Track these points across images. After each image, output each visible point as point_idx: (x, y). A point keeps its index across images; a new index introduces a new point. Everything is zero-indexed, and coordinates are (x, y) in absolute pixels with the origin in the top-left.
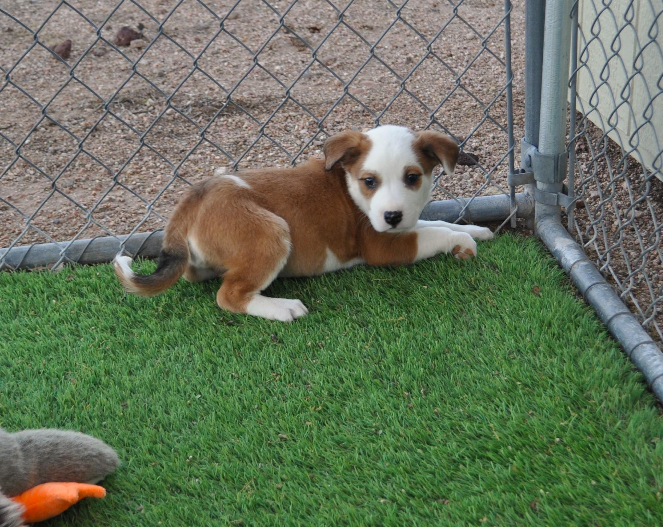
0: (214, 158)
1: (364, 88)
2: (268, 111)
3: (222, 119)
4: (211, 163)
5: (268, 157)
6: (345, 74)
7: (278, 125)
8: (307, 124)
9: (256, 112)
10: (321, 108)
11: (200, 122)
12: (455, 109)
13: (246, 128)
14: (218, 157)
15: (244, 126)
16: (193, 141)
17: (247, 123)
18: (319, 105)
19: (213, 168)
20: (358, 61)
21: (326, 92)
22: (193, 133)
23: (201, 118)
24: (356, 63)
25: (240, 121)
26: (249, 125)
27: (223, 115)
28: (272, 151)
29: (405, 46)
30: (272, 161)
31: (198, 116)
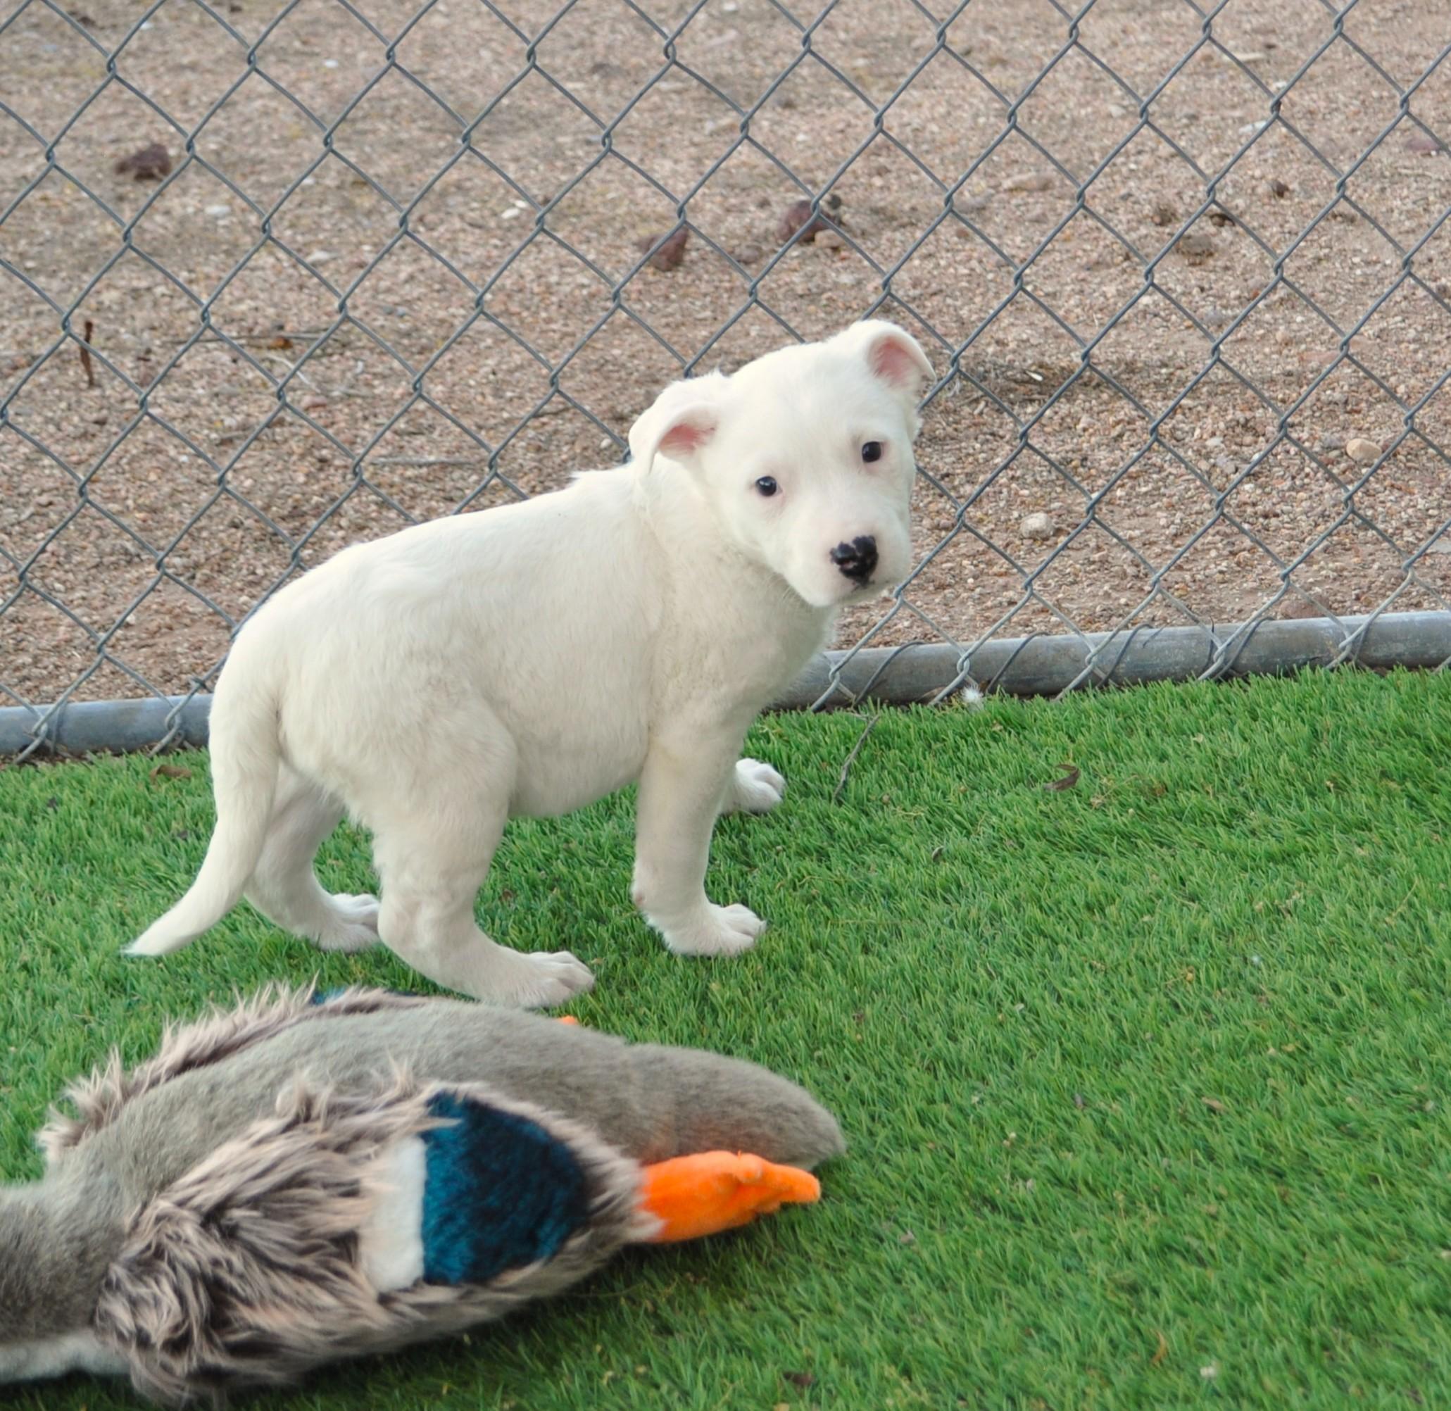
0: (1017, 494)
2: (1132, 396)
3: (1030, 409)
4: (1009, 504)
5: (1138, 496)
6: (1299, 319)
8: (1222, 425)
9: (1105, 396)
10: (1250, 393)
11: (981, 413)
13: (1085, 430)
14: (1026, 492)
15: (1080, 426)
16: (968, 455)
17: (1085, 420)
19: (1016, 514)
20: (1324, 290)
21: (1257, 357)
22: (968, 438)
23: (982, 404)
24: (1322, 295)
25: (1069, 415)
26: (1091, 425)
27: (1032, 401)
28: (1147, 482)
29: (1430, 260)
30: (1147, 505)
31: (977, 401)
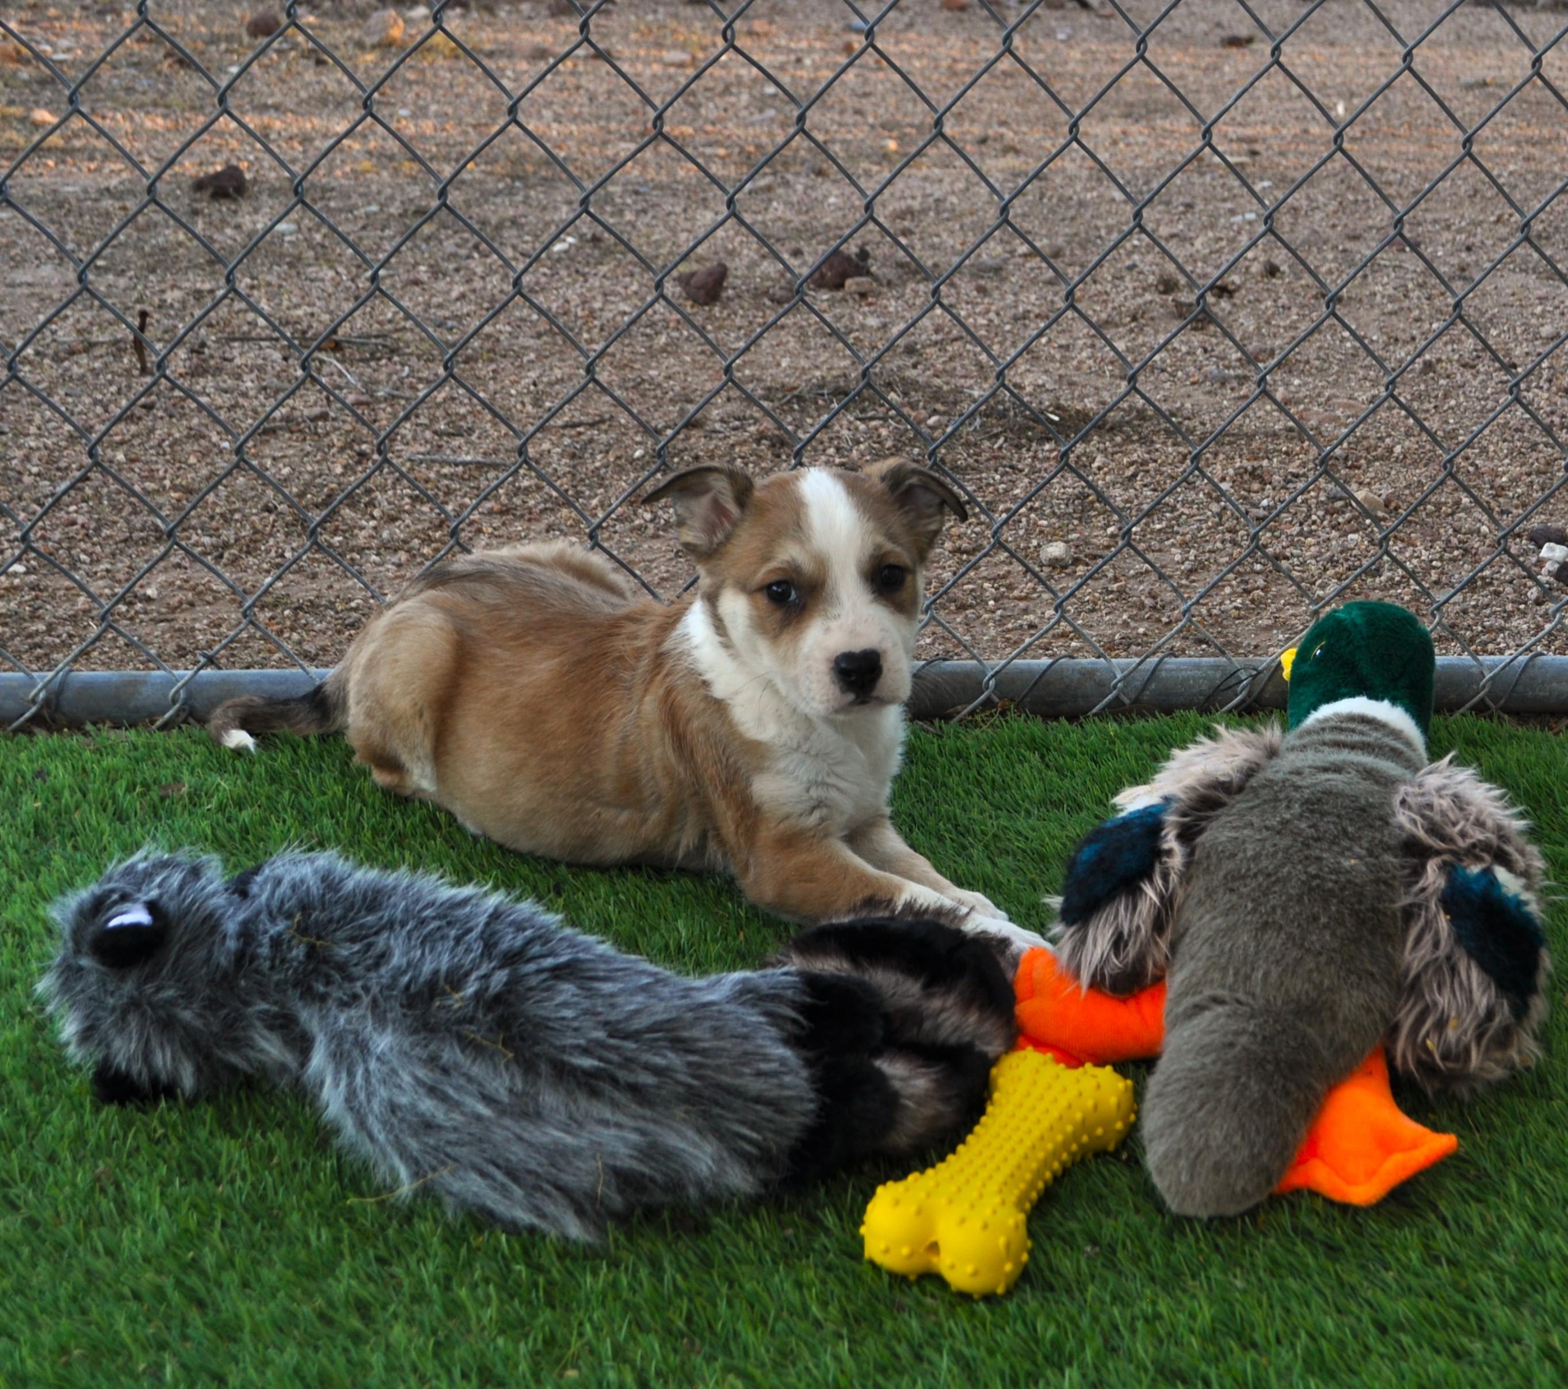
0: (1035, 524)
1: (1339, 413)
2: (1144, 440)
3: (1047, 447)
4: (1029, 533)
5: (1152, 532)
6: (1297, 382)
7: (1168, 469)
8: (1231, 471)
9: (1118, 439)
10: (1254, 445)
11: (1000, 448)
12: (1539, 473)
13: (1099, 468)
14: (1044, 523)
15: (1095, 465)
16: (988, 485)
17: (1099, 460)
18: (1250, 437)
19: (1035, 542)
20: (1318, 358)
21: (1260, 413)
22: (988, 469)
23: (1001, 440)
24: (1317, 363)
25: (1085, 454)
26: (1105, 465)
27: (1049, 440)
28: (1160, 521)
29: (1413, 339)
30: (1162, 541)
31: (997, 436)
